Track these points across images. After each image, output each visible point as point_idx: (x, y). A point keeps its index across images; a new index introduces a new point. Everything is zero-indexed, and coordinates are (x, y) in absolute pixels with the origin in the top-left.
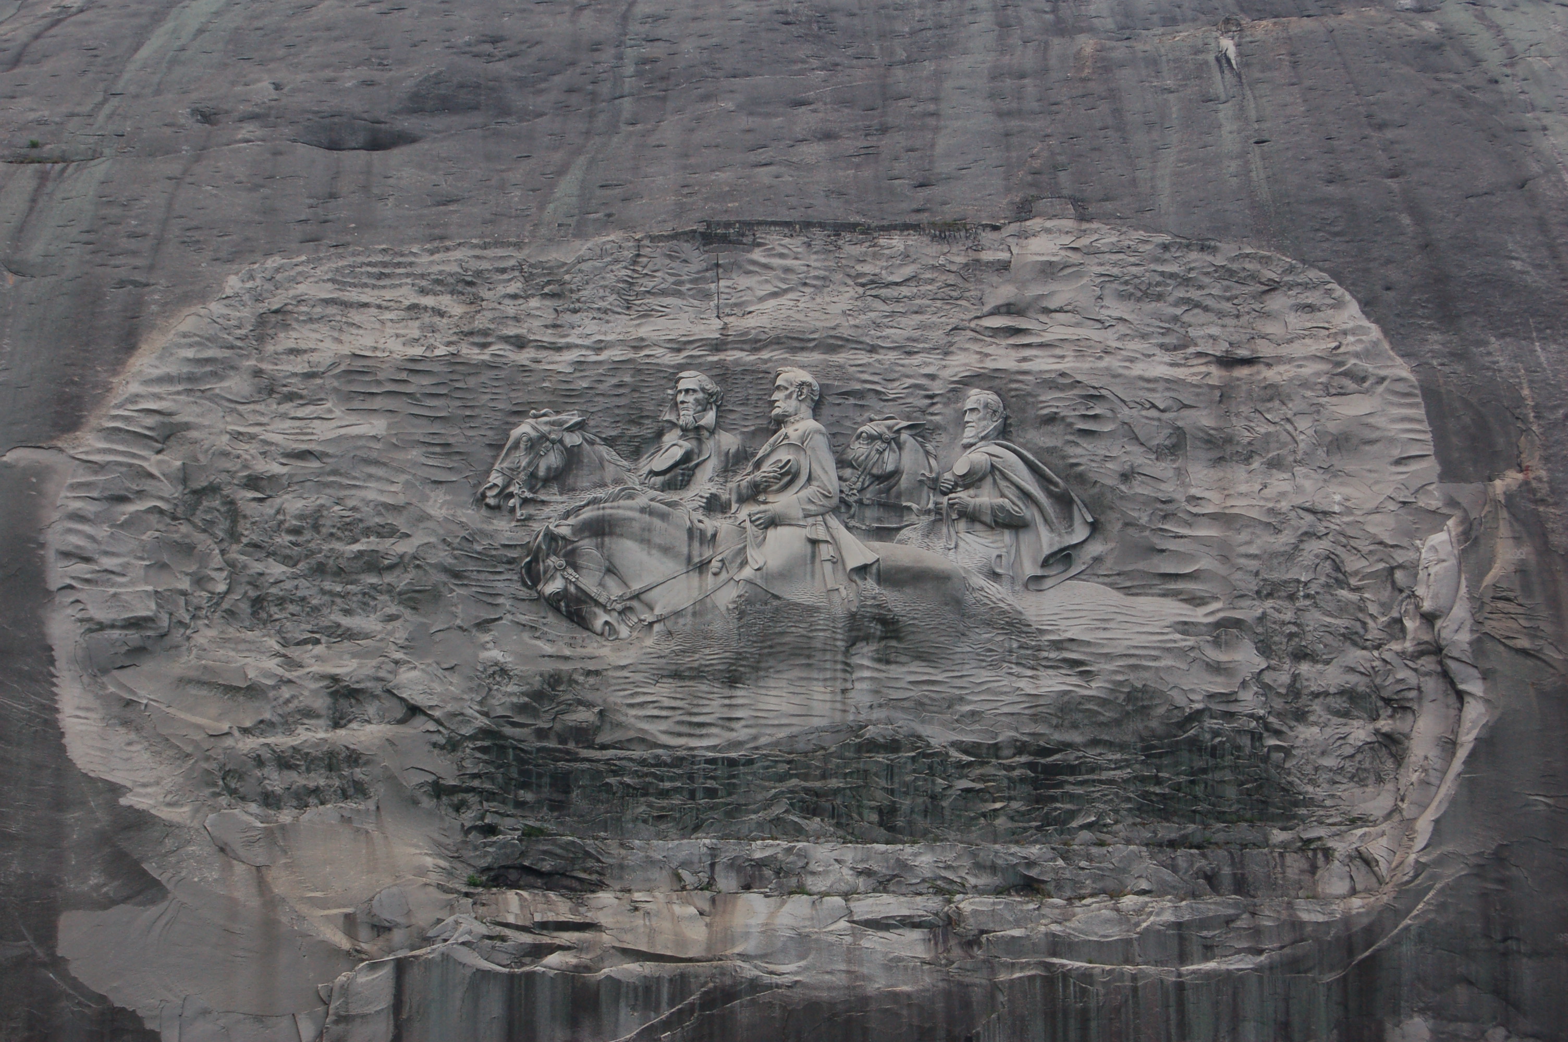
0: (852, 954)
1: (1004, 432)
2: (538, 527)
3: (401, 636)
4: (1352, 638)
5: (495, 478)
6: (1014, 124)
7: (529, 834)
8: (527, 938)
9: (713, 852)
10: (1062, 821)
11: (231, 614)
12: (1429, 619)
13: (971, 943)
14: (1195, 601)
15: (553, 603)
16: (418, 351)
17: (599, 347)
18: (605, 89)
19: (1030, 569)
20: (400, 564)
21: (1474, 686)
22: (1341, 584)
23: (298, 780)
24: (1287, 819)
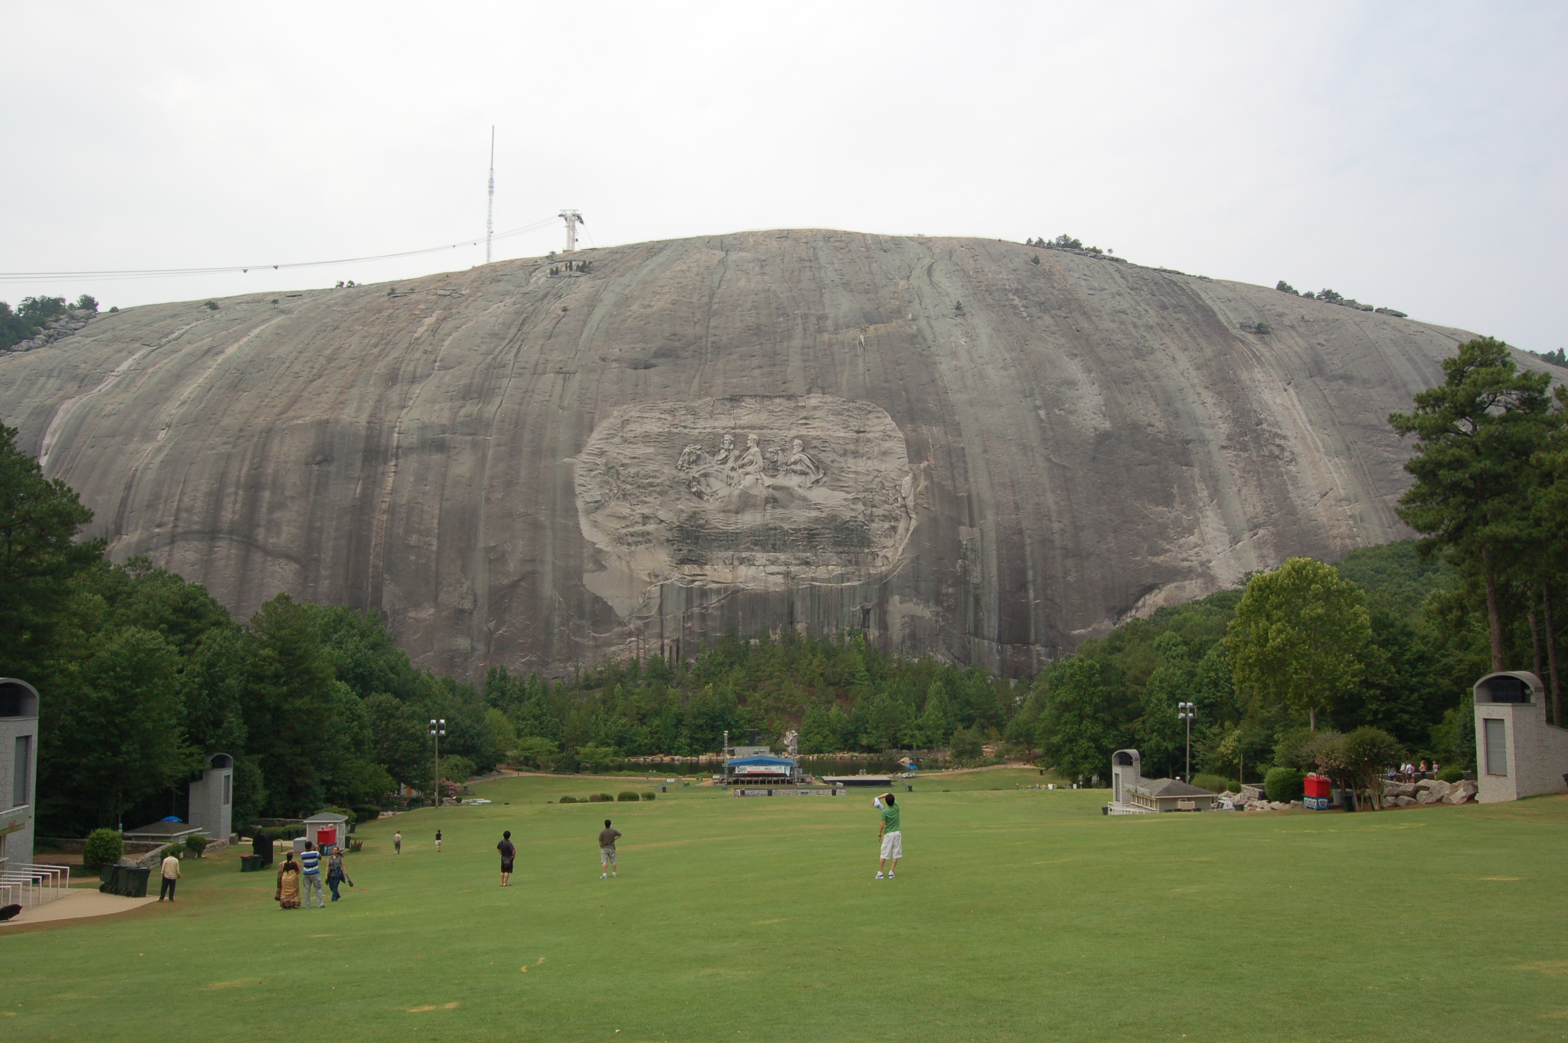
0: (766, 581)
1: (803, 450)
2: (691, 475)
3: (658, 503)
4: (885, 502)
5: (680, 462)
6: (807, 364)
7: (690, 551)
8: (690, 578)
9: (733, 555)
10: (815, 547)
11: (618, 498)
12: (904, 498)
13: (793, 578)
14: (848, 493)
15: (694, 493)
16: (661, 430)
17: (705, 428)
18: (704, 351)
19: (809, 485)
20: (658, 485)
21: (913, 516)
22: (884, 489)
23: (635, 539)
24: (869, 547)
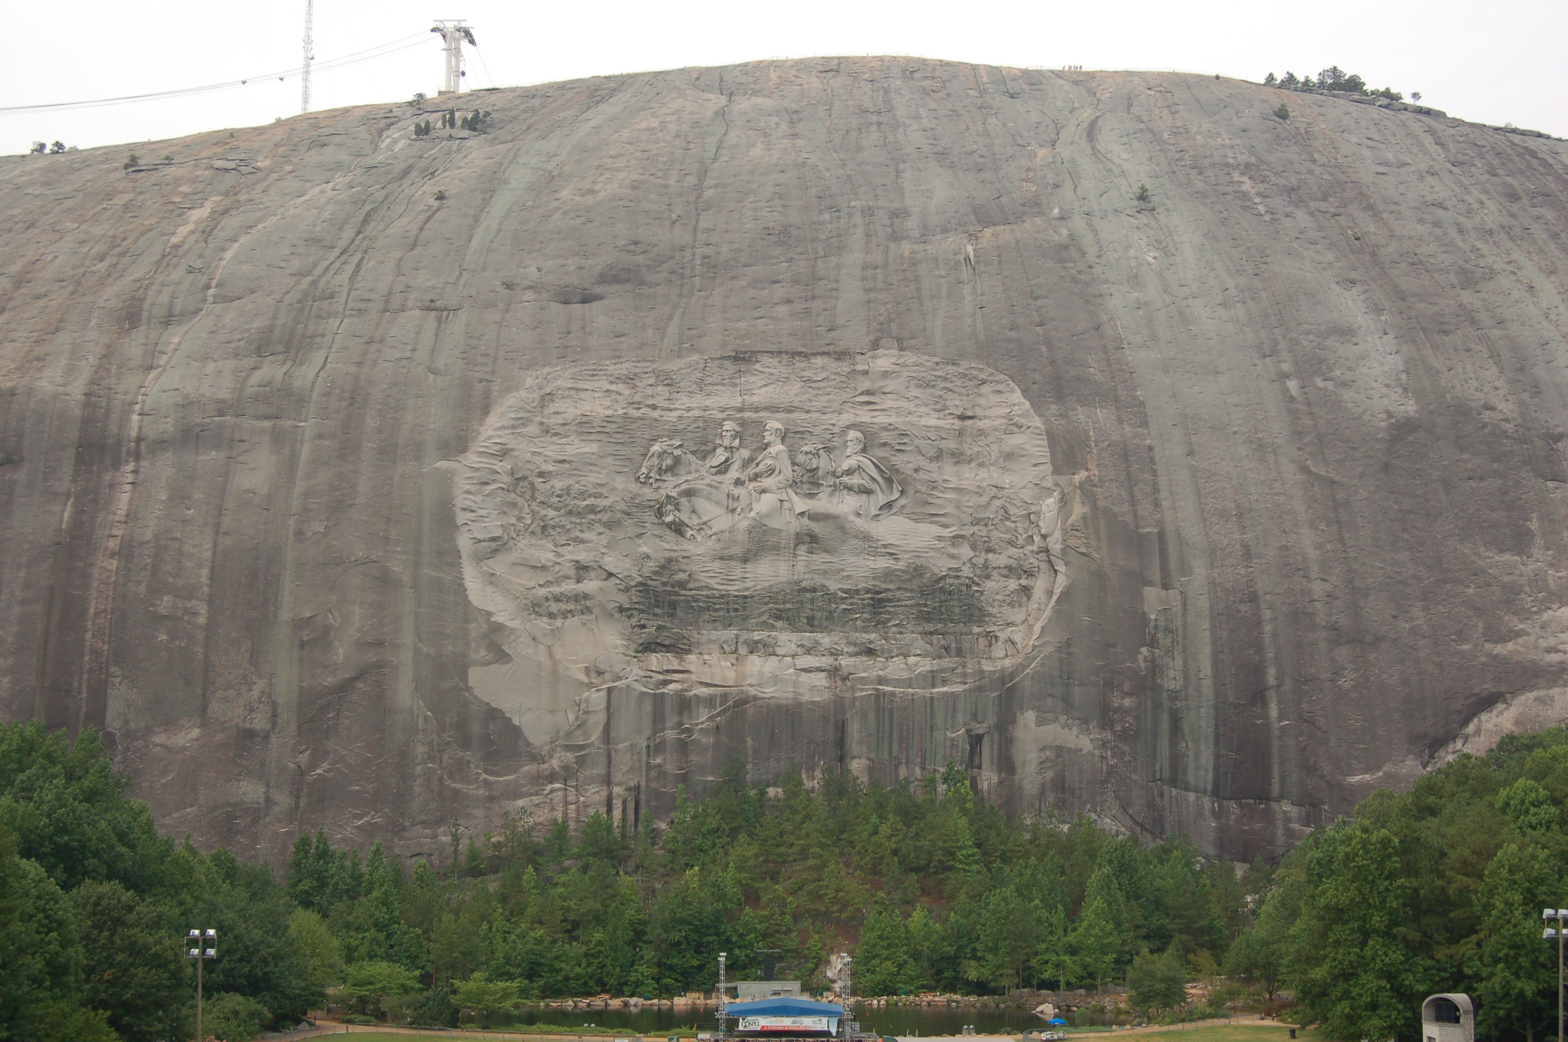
0: (795, 684)
1: (864, 450)
2: (663, 492)
3: (604, 542)
4: (1011, 543)
5: (644, 470)
6: (872, 295)
7: (660, 628)
8: (661, 677)
9: (737, 636)
10: (884, 623)
11: (533, 533)
12: (1044, 537)
13: (845, 679)
14: (945, 526)
15: (669, 525)
16: (610, 412)
17: (688, 410)
18: (687, 272)
19: (874, 512)
20: (604, 510)
21: (1061, 568)
22: (1008, 519)
23: (563, 606)
24: (980, 622)
